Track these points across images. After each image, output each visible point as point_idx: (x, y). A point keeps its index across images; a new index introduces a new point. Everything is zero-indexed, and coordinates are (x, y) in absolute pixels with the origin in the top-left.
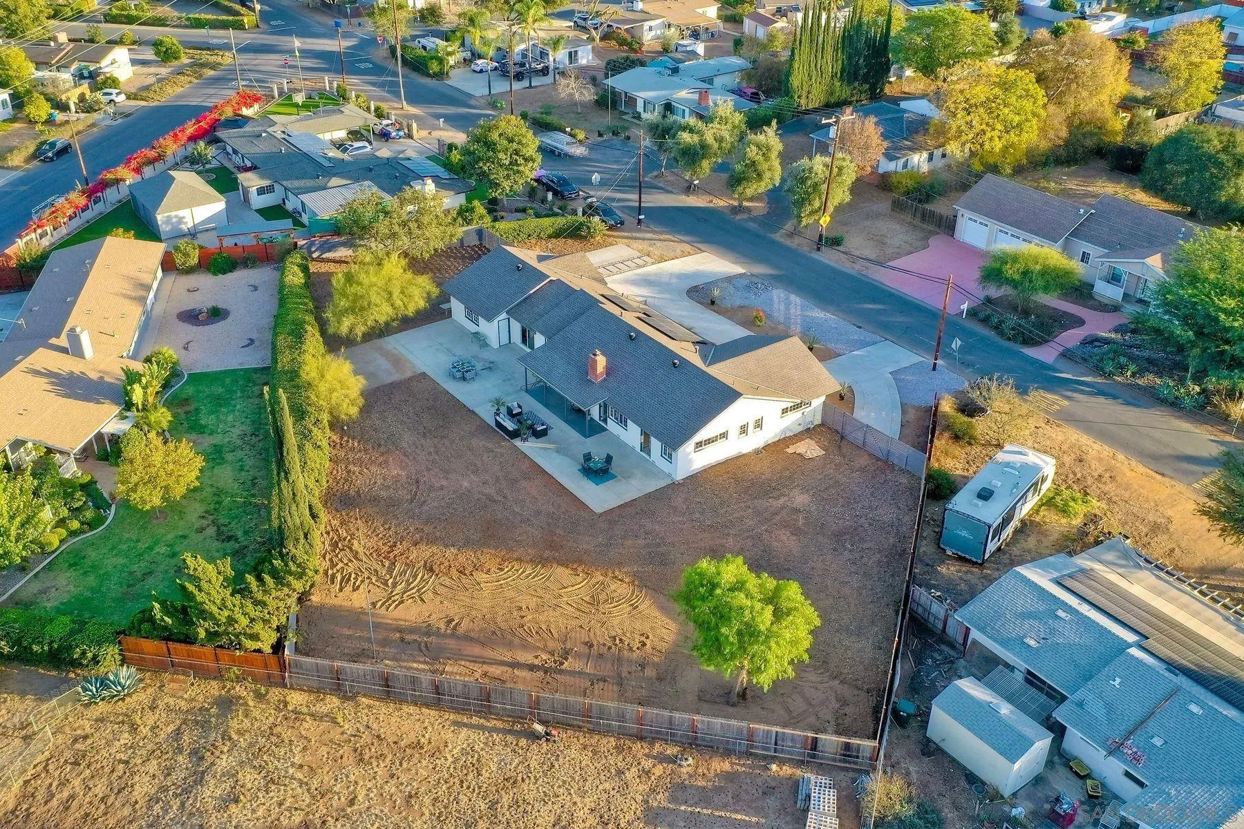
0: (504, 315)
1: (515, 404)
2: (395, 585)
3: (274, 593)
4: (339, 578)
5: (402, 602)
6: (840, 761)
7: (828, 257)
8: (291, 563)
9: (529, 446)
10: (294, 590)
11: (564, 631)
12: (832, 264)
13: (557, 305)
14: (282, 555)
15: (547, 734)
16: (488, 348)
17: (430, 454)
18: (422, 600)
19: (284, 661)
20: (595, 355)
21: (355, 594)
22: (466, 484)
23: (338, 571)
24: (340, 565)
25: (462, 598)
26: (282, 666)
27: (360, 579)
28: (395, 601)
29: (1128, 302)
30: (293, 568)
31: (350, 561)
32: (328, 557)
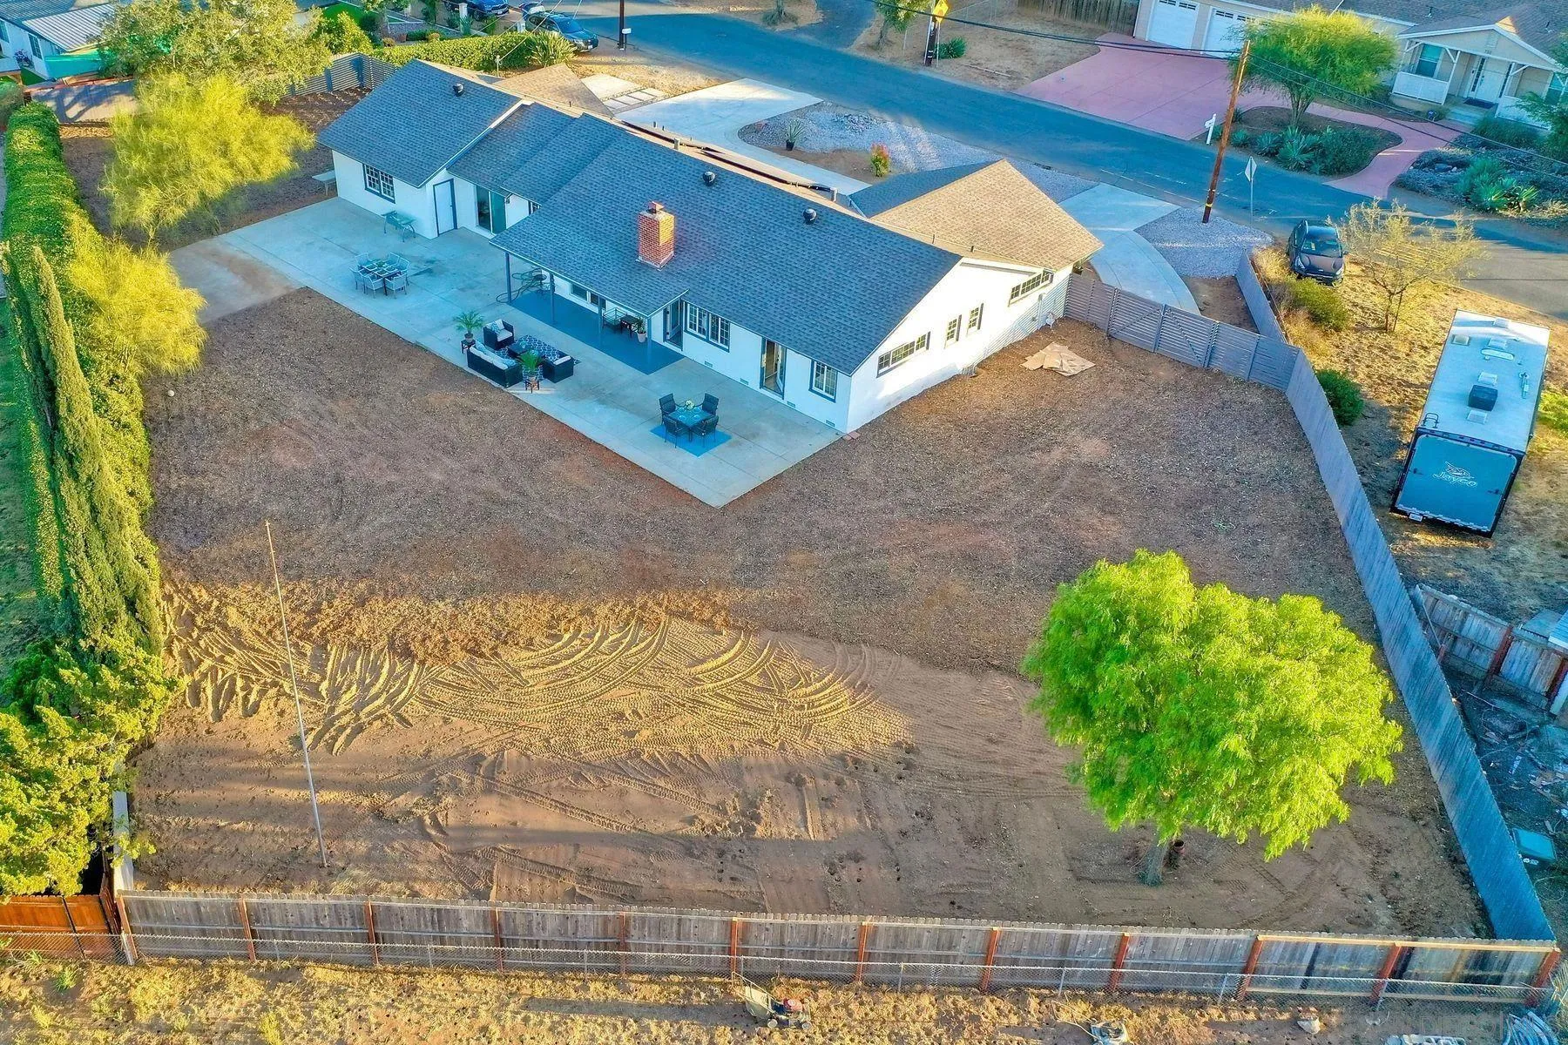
0: (443, 175)
1: (499, 323)
2: (335, 694)
3: (72, 749)
4: (209, 691)
5: (360, 729)
6: (1457, 991)
7: (946, 72)
8: (105, 672)
9: (541, 396)
10: (119, 736)
11: (729, 755)
12: (958, 82)
13: (543, 146)
14: (80, 658)
15: (780, 1009)
16: (417, 239)
17: (351, 426)
18: (403, 720)
19: (115, 908)
20: (653, 211)
21: (253, 722)
22: (437, 476)
23: (204, 676)
24: (208, 662)
25: (489, 706)
26: (112, 918)
27: (256, 688)
28: (342, 728)
29: (1455, 104)
30: (114, 684)
31: (230, 652)
32: (176, 648)
